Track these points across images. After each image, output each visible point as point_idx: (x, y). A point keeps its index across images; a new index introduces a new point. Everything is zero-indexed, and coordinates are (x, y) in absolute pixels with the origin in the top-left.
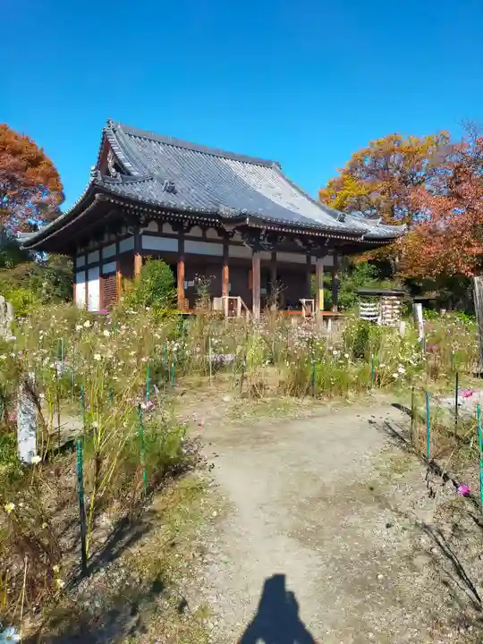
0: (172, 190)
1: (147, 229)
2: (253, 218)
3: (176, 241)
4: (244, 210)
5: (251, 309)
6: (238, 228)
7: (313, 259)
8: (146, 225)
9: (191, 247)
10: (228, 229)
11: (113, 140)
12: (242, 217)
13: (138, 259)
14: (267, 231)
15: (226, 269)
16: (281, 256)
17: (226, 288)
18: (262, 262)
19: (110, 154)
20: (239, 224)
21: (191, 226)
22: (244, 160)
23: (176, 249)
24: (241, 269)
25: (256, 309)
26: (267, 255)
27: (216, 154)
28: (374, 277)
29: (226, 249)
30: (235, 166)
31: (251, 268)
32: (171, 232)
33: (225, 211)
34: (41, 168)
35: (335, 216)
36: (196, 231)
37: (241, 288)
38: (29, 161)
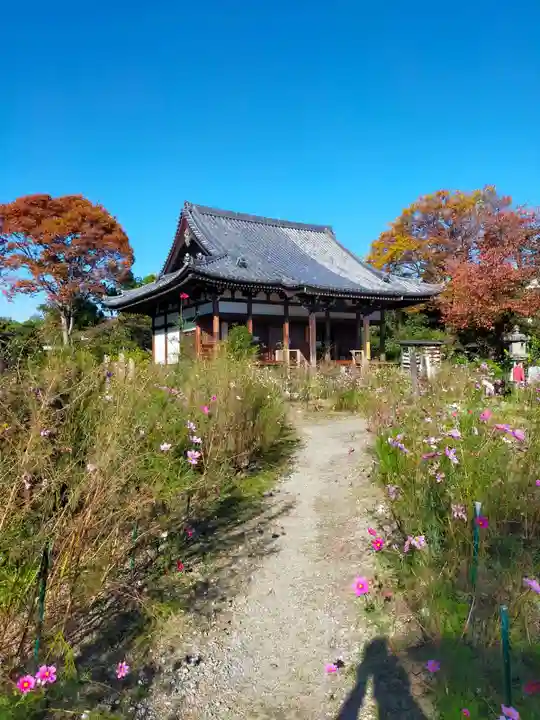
0: (243, 265)
1: (223, 296)
2: (309, 288)
3: (245, 305)
4: (302, 282)
5: (308, 359)
6: (297, 295)
7: (362, 316)
8: (222, 293)
9: (257, 309)
10: (289, 294)
11: (190, 219)
12: (300, 287)
13: (216, 320)
14: (321, 296)
15: (287, 325)
16: (333, 315)
17: (286, 343)
18: (317, 319)
19: (187, 231)
20: (299, 292)
21: (256, 293)
22: (299, 227)
23: (245, 311)
24: (299, 325)
25: (313, 360)
26: (322, 314)
27: (275, 224)
28: (427, 326)
29: (286, 310)
30: (292, 233)
31: (308, 325)
32: (241, 297)
33: (287, 281)
34: (115, 235)
35: (380, 276)
36: (262, 296)
37: (299, 343)
38: (104, 228)
